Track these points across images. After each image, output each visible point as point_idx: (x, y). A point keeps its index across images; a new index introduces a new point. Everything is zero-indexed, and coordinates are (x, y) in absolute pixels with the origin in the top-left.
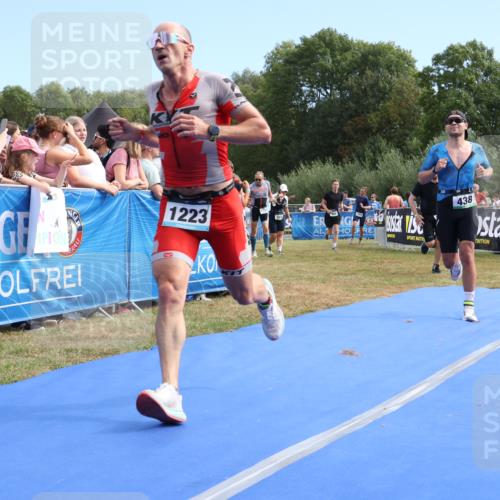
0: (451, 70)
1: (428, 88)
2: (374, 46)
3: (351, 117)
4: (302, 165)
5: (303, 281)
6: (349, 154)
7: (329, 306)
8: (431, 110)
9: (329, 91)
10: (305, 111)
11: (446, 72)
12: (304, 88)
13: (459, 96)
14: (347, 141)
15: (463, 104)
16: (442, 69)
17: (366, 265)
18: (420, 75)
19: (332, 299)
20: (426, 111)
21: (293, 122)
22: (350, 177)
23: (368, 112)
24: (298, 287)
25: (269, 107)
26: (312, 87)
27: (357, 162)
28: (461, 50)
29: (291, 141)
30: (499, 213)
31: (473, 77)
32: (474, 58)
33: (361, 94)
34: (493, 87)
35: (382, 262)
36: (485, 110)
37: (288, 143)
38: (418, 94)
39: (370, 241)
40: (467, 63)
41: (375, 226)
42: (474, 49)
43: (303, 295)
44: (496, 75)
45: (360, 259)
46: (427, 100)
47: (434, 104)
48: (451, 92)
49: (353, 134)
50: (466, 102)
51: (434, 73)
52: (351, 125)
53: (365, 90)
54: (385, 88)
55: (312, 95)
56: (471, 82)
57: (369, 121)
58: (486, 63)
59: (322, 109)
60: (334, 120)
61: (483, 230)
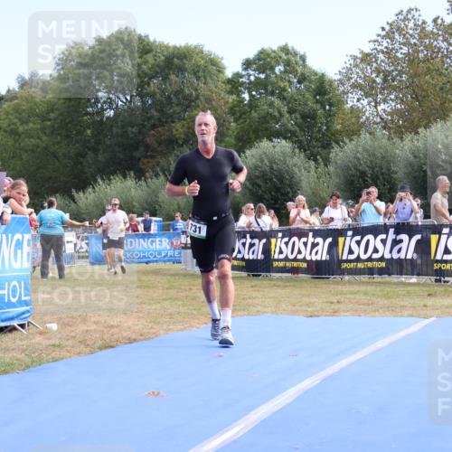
0: (262, 76)
1: (238, 96)
2: (178, 49)
3: (154, 127)
4: (99, 180)
5: (102, 313)
6: (153, 168)
7: (131, 341)
8: (242, 120)
9: (128, 98)
10: (102, 120)
11: (257, 79)
12: (100, 94)
13: (271, 105)
14: (149, 154)
15: (276, 114)
16: (253, 75)
17: (172, 293)
18: (229, 81)
19: (134, 332)
20: (236, 121)
21: (89, 132)
22: (155, 193)
23: (173, 122)
24: (93, 319)
25: (61, 114)
27: (162, 177)
28: (273, 55)
29: (87, 154)
30: (317, 233)
31: (287, 84)
32: (288, 63)
33: (165, 102)
34: (308, 95)
35: (191, 289)
36: (300, 121)
37: (83, 156)
38: (227, 102)
39: (177, 266)
40: (279, 69)
41: (183, 248)
42: (287, 54)
43: (101, 328)
44: (310, 82)
45: (166, 286)
46: (237, 109)
47: (244, 113)
48: (263, 101)
49: (156, 145)
50: (279, 112)
51: (244, 80)
52: (154, 135)
53: (169, 96)
54: (191, 95)
55: (110, 102)
56: (284, 90)
57: (175, 132)
58: (299, 69)
59: (121, 118)
60: (135, 130)
61: (299, 252)
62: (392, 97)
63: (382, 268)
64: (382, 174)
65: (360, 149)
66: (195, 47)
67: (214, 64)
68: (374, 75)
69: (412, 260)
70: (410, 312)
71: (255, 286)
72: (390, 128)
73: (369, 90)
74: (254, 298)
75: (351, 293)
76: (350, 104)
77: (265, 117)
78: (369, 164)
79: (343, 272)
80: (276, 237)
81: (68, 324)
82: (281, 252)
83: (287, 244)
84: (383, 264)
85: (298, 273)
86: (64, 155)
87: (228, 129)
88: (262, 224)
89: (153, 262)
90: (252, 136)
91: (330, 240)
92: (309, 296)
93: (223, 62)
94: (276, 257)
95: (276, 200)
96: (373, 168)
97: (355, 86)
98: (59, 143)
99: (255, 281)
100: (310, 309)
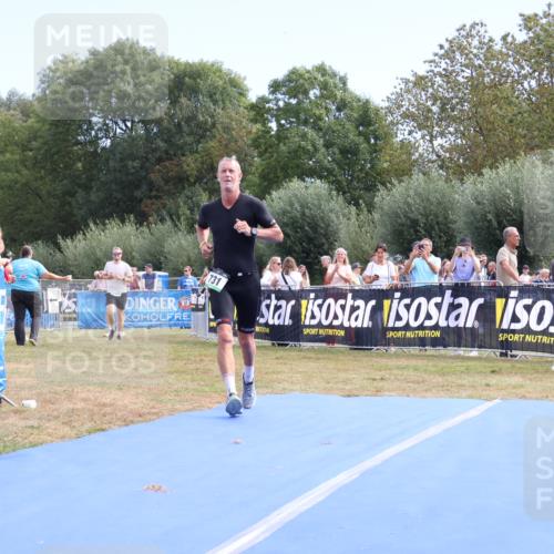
0: (294, 101)
1: (264, 124)
2: (190, 65)
3: (159, 160)
4: (92, 225)
5: (91, 388)
6: (158, 211)
7: (127, 423)
8: (268, 155)
9: (129, 124)
10: (96, 151)
11: (287, 104)
12: (94, 119)
13: (304, 136)
14: (154, 193)
15: (310, 147)
16: (282, 100)
17: (179, 364)
18: (253, 107)
19: (131, 412)
20: (260, 155)
21: (80, 165)
22: (160, 242)
23: (183, 155)
24: (83, 395)
25: (45, 143)
26: (105, 118)
27: (169, 223)
28: (307, 75)
29: (76, 192)
30: (357, 294)
31: (323, 111)
32: (324, 86)
33: (174, 130)
34: (349, 126)
35: (201, 360)
36: (338, 156)
37: (72, 194)
38: (250, 132)
39: (185, 332)
40: (314, 93)
41: (193, 310)
42: (323, 75)
43: (91, 407)
44: (352, 110)
45: (172, 356)
46: (262, 140)
47: (271, 147)
48: (294, 131)
49: (162, 183)
50: (314, 146)
51: (271, 105)
52: (159, 171)
53: (179, 124)
54: (206, 122)
55: (106, 129)
56: (319, 118)
57: (185, 167)
58: (339, 94)
59: (119, 148)
60: (136, 164)
61: (336, 317)
62: (451, 129)
63: (436, 338)
64: (438, 223)
65: (412, 193)
66: (213, 65)
67: (235, 86)
68: (429, 103)
69: (473, 328)
70: (469, 392)
71: (281, 357)
72: (448, 168)
73: (423, 120)
74: (279, 373)
75: (398, 368)
76: (400, 137)
77: (296, 151)
78: (422, 210)
79: (389, 342)
80: (307, 298)
81: (50, 401)
82: (313, 317)
83: (320, 306)
84: (438, 334)
85: (333, 343)
86: (49, 193)
87: (251, 165)
88: (290, 283)
89: (156, 326)
90: (280, 174)
91: (373, 303)
92: (346, 370)
93: (245, 83)
94: (307, 323)
95: (308, 254)
96: (427, 216)
97: (407, 116)
98: (42, 178)
99: (281, 352)
100: (348, 387)
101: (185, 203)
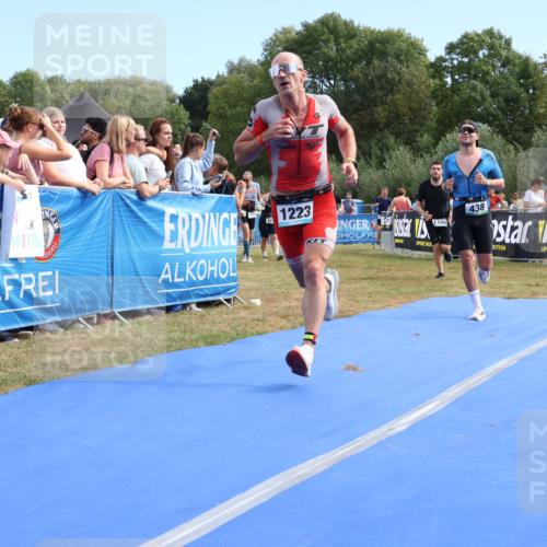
0: (466, 60)
1: (441, 80)
8: (444, 104)
9: (332, 82)
11: (460, 63)
13: (474, 88)
15: (479, 97)
16: (456, 59)
17: (372, 272)
18: (432, 65)
20: (438, 104)
23: (375, 106)
26: (314, 78)
28: (476, 38)
30: (517, 217)
31: (490, 68)
32: (491, 47)
33: (368, 86)
34: (511, 79)
35: (389, 269)
36: (503, 105)
38: (429, 86)
40: (483, 53)
42: (491, 38)
44: (514, 66)
45: (366, 266)
46: (439, 93)
47: (446, 97)
48: (466, 85)
50: (482, 96)
51: (447, 64)
53: (372, 81)
54: (394, 79)
56: (487, 73)
57: (376, 116)
58: (504, 53)
71: (453, 268)
77: (467, 101)
81: (271, 301)
85: (497, 256)
87: (429, 113)
89: (353, 242)
90: (454, 120)
92: (507, 278)
100: (508, 291)
101: (376, 144)
